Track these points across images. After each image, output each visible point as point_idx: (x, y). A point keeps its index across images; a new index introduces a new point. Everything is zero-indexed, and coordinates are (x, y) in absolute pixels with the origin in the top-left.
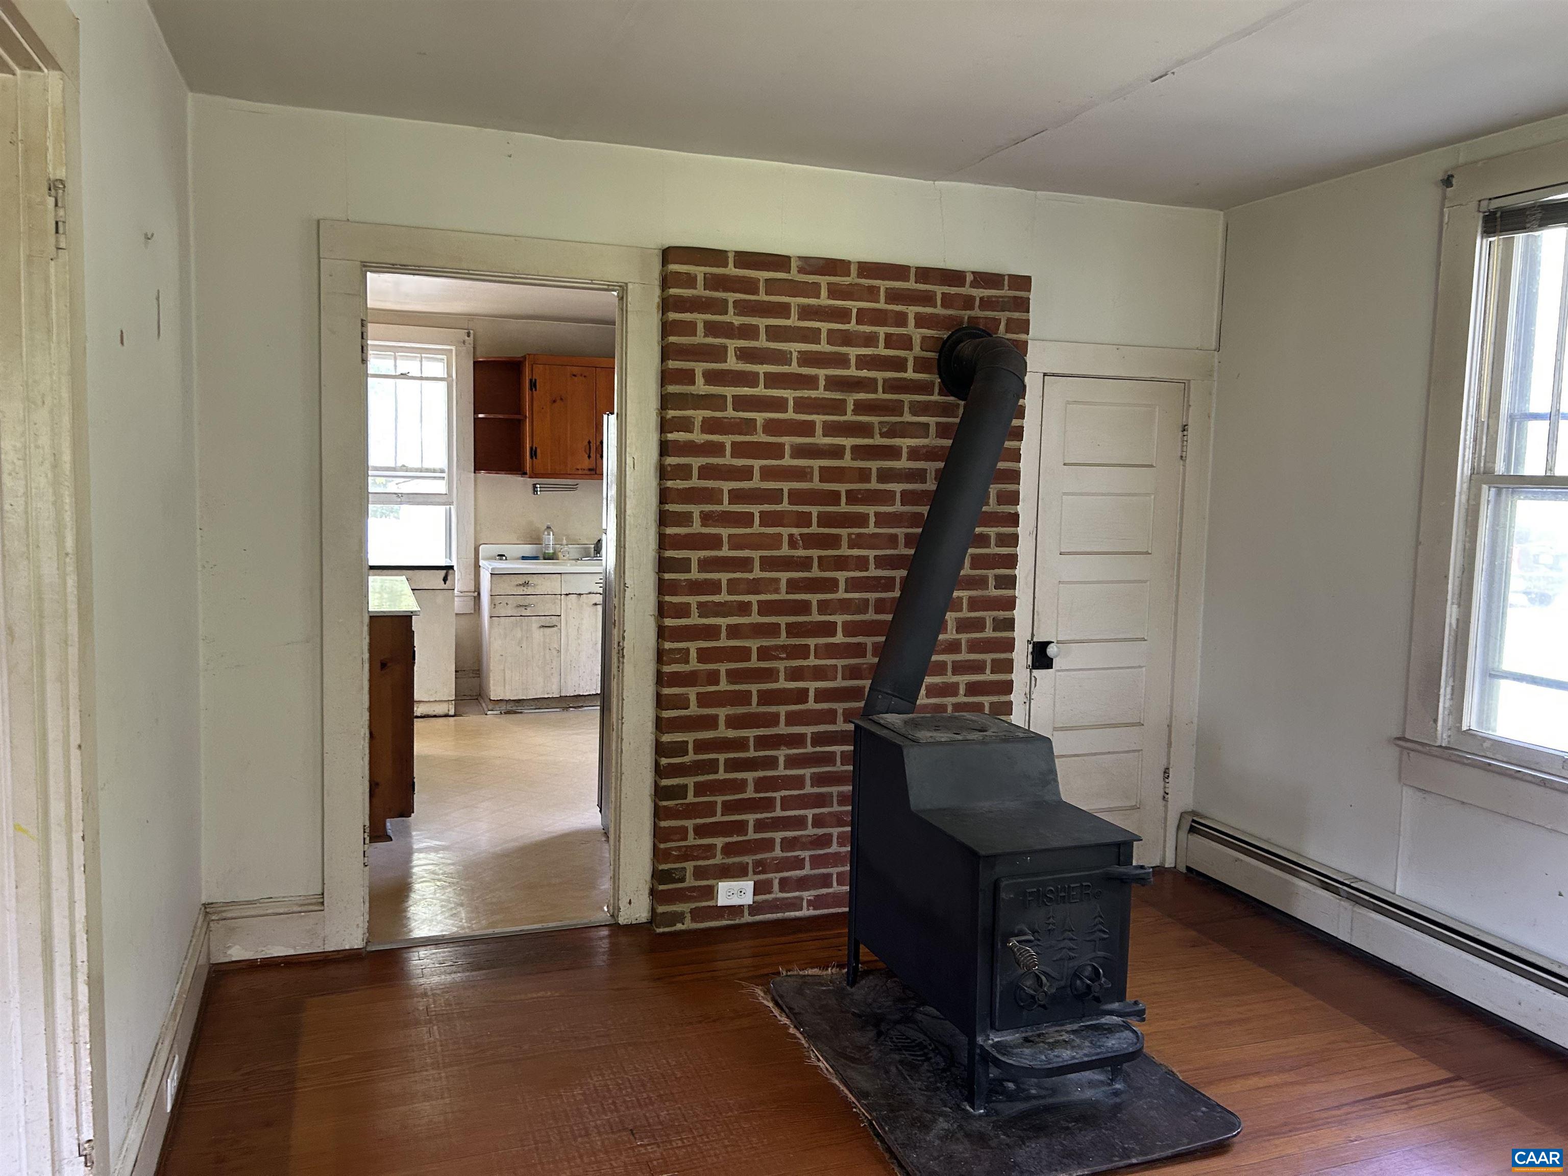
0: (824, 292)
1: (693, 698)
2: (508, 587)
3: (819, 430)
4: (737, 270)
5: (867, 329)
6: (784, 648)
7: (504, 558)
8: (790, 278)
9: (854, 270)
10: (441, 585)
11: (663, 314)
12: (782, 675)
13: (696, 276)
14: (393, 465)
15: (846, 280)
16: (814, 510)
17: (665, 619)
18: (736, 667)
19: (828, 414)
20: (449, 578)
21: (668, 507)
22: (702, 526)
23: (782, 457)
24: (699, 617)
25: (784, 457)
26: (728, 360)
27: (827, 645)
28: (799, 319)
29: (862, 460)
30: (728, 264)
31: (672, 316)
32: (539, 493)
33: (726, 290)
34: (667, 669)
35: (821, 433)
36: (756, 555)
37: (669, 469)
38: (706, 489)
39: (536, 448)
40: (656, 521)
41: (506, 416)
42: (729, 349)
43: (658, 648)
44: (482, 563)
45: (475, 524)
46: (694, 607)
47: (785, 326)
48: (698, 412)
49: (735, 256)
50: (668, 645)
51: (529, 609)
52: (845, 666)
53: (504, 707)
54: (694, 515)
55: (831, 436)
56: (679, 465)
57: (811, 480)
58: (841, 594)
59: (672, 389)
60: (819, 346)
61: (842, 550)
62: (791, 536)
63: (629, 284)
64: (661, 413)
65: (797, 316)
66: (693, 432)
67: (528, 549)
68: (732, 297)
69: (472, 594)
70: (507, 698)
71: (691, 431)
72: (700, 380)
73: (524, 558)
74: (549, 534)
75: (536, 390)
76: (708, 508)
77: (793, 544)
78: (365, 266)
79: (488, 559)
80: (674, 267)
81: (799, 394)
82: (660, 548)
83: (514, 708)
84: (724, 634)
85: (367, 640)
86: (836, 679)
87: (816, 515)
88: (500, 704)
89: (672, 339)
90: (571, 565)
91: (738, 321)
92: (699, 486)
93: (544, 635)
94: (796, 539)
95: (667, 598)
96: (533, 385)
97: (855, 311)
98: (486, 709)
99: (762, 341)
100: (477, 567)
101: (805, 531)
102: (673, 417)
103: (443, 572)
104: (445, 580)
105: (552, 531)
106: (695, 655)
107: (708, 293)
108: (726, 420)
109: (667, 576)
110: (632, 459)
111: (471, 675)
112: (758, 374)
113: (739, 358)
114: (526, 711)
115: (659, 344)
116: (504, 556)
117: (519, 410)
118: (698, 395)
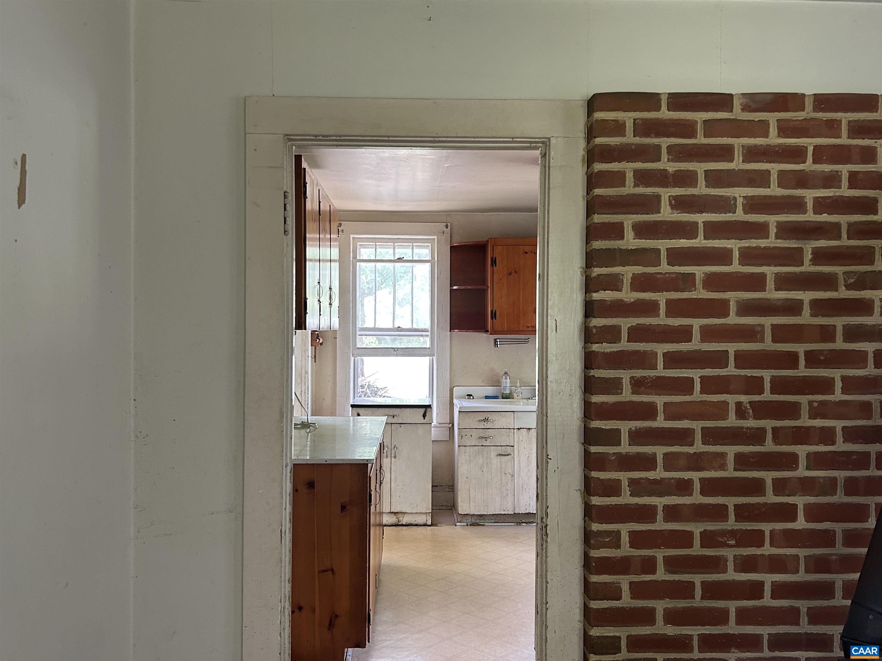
0: (773, 130)
1: (625, 588)
2: (472, 422)
3: (770, 283)
4: (671, 113)
5: (827, 168)
6: (732, 533)
7: (472, 397)
8: (733, 117)
9: (809, 104)
10: (422, 421)
11: (588, 168)
12: (730, 565)
13: (625, 123)
14: (391, 327)
15: (800, 115)
16: (767, 375)
17: (592, 498)
18: (676, 553)
19: (780, 265)
20: (427, 414)
21: (592, 373)
22: (632, 393)
23: (726, 314)
24: (630, 495)
25: (728, 315)
26: (662, 211)
27: (786, 532)
28: (743, 161)
29: (823, 316)
30: (660, 107)
31: (599, 167)
32: (499, 346)
33: (658, 135)
34: (594, 553)
35: (773, 286)
36: (697, 426)
37: (594, 331)
38: (636, 352)
39: (495, 311)
40: (580, 387)
41: (474, 287)
42: (662, 198)
43: (585, 528)
44: (455, 401)
45: (451, 371)
46: (625, 484)
47: (728, 170)
48: (627, 268)
49: (668, 98)
50: (595, 527)
51: (488, 440)
52: (809, 556)
53: (470, 520)
54: (624, 381)
55: (786, 290)
56: (605, 326)
57: (762, 340)
58: (802, 472)
59: (598, 244)
60: (768, 190)
61: (802, 420)
62: (739, 404)
63: (551, 139)
64: (586, 272)
65: (741, 159)
66: (621, 291)
67: (490, 390)
68: (665, 142)
69: (447, 425)
70: (472, 513)
71: (619, 289)
72: (629, 234)
73: (487, 397)
74: (506, 379)
75: (496, 266)
76: (639, 373)
77: (741, 413)
78: (290, 140)
79: (460, 398)
80: (599, 115)
81: (745, 243)
82: (585, 416)
83: (478, 521)
84: (660, 516)
85: (289, 509)
86: (797, 571)
87: (769, 380)
88: (467, 518)
89: (598, 191)
90: (524, 405)
91: (672, 167)
92: (629, 349)
93: (500, 462)
94: (746, 407)
95: (594, 474)
96: (494, 262)
97: (810, 149)
98: (456, 521)
99: (700, 187)
100: (452, 404)
101: (756, 398)
102: (599, 275)
103: (423, 410)
104: (424, 416)
105: (509, 376)
106: (627, 539)
107: (638, 140)
108: (659, 276)
109: (593, 449)
110: (554, 320)
111: (447, 490)
112: (696, 223)
113: (673, 207)
114: (487, 524)
115: (584, 199)
116: (471, 395)
117: (484, 282)
118: (627, 250)
